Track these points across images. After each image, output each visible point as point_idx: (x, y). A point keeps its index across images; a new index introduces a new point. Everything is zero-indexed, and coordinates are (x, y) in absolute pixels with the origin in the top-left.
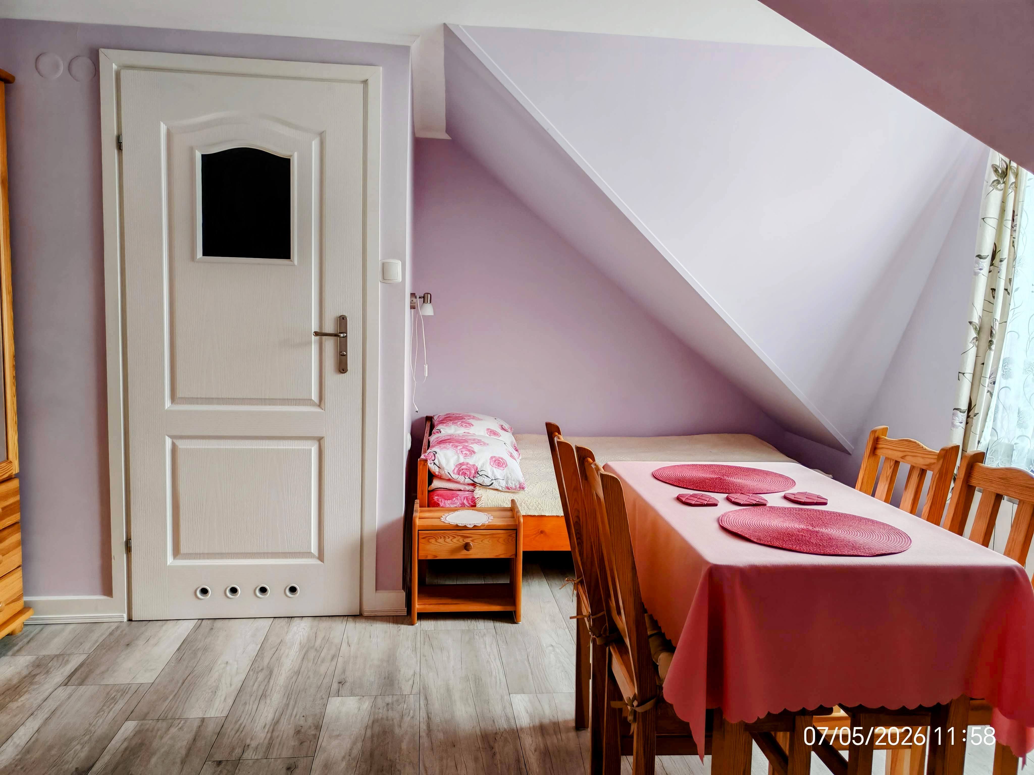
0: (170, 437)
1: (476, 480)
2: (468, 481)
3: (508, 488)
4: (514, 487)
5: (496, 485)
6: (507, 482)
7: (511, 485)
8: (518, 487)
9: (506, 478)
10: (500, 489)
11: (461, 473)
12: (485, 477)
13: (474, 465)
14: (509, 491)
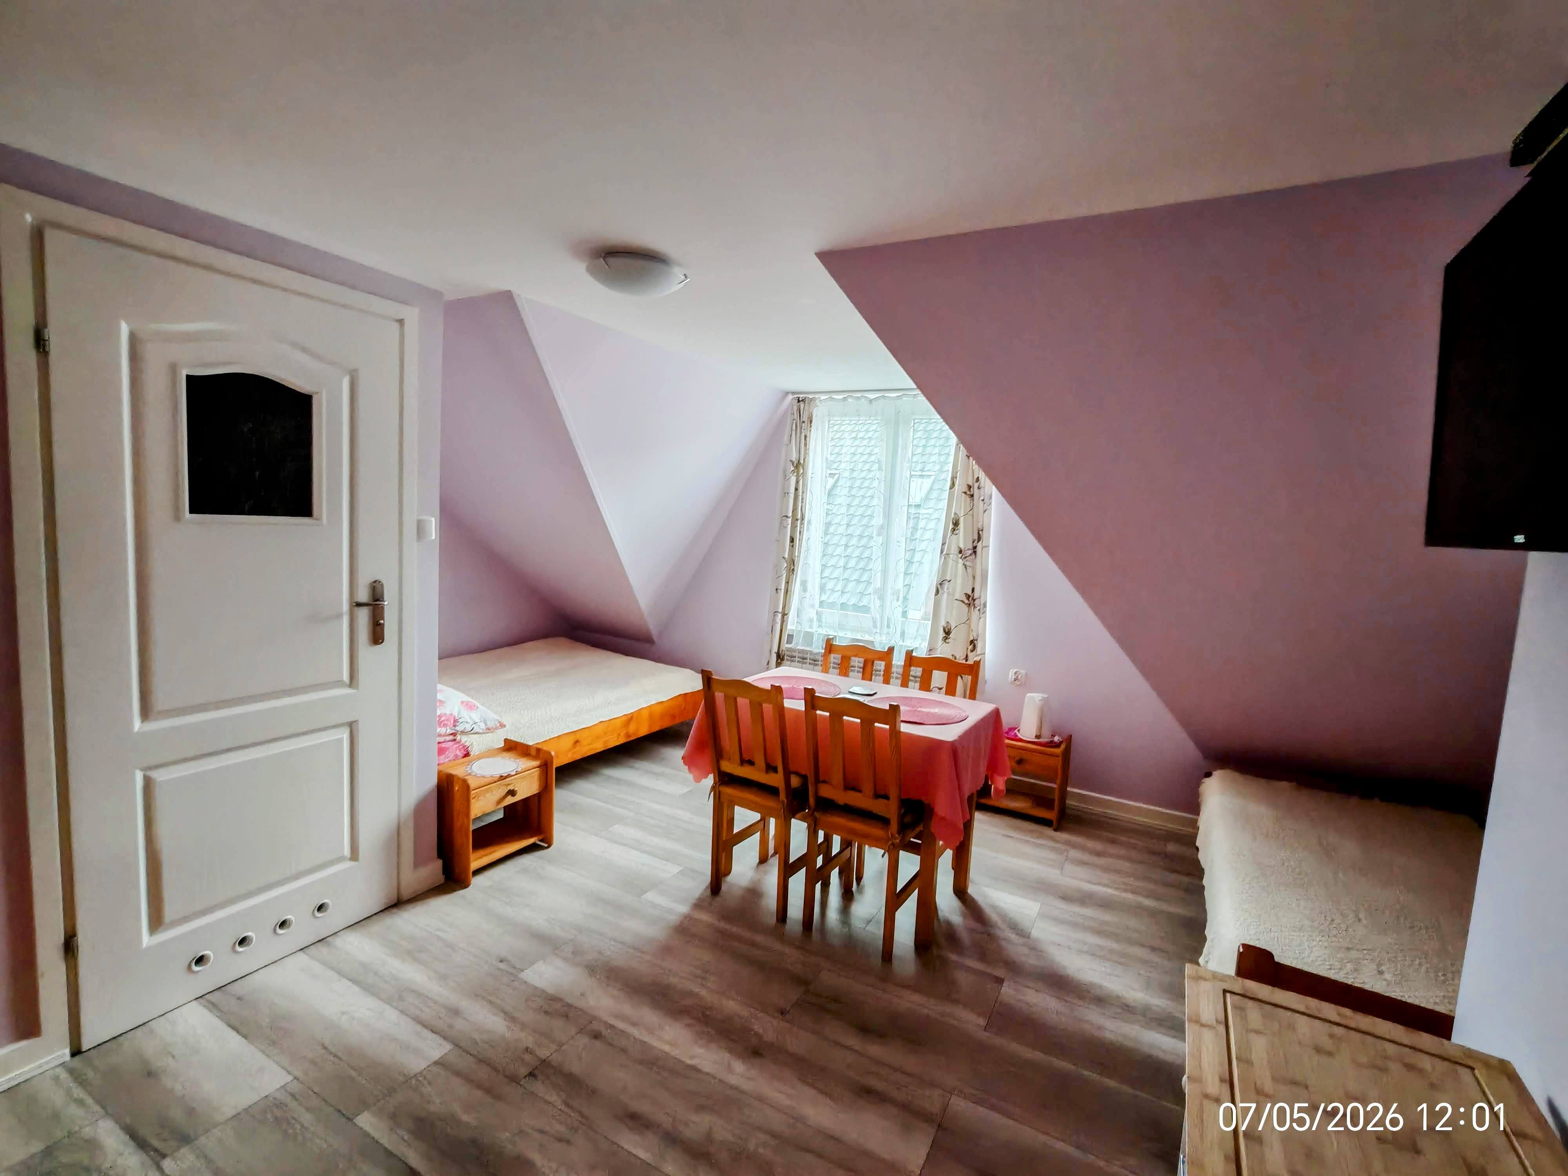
0: (142, 770)
1: (457, 728)
2: (449, 731)
3: (489, 729)
4: (494, 726)
5: (476, 729)
6: (486, 724)
7: (491, 724)
8: (498, 725)
9: (482, 720)
10: (481, 731)
11: (442, 725)
12: (466, 723)
13: (452, 714)
14: (490, 731)
